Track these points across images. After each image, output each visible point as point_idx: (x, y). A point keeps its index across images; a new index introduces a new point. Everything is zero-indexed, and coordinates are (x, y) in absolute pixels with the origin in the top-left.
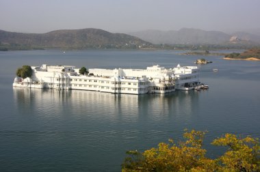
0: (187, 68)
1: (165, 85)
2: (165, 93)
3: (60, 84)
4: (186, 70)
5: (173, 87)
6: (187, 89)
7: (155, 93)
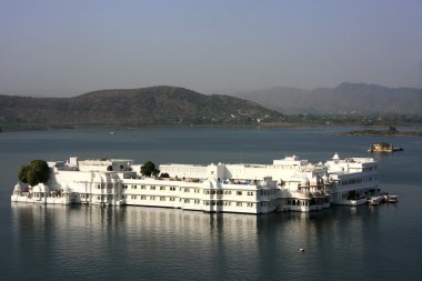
0: (353, 161)
1: (310, 195)
2: (311, 211)
3: (103, 196)
4: (352, 165)
5: (326, 200)
6: (354, 202)
7: (290, 211)
